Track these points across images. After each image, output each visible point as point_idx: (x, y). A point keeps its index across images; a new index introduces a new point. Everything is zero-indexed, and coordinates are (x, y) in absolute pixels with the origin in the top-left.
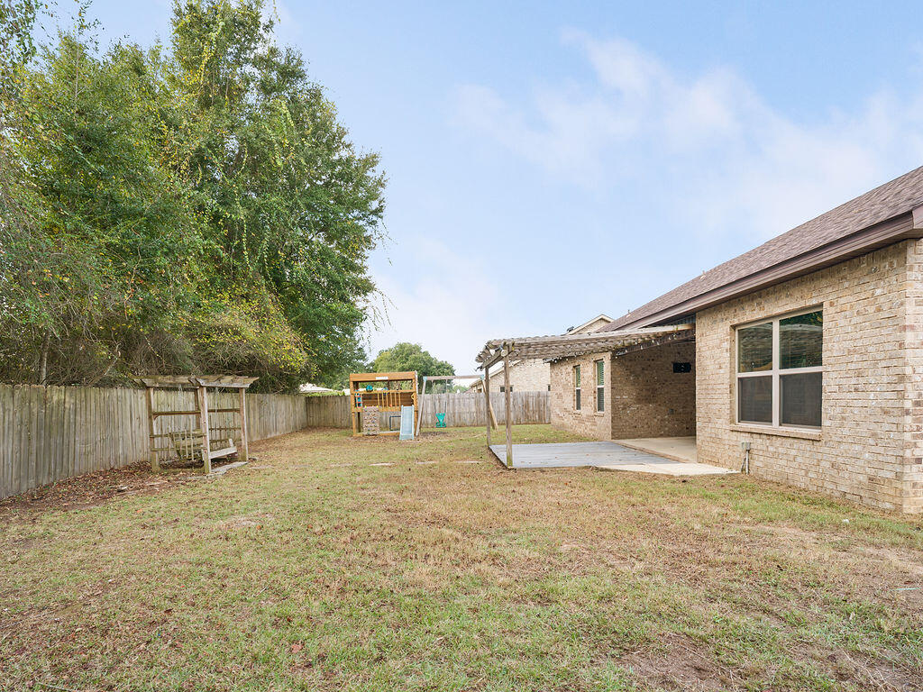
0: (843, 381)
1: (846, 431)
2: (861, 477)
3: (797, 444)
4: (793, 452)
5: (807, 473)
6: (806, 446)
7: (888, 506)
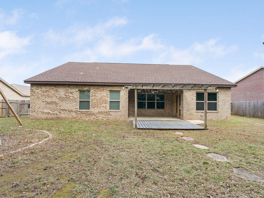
0: (222, 104)
1: (223, 111)
2: (225, 117)
3: (213, 113)
4: (213, 115)
5: (216, 118)
6: (216, 114)
7: (229, 120)
